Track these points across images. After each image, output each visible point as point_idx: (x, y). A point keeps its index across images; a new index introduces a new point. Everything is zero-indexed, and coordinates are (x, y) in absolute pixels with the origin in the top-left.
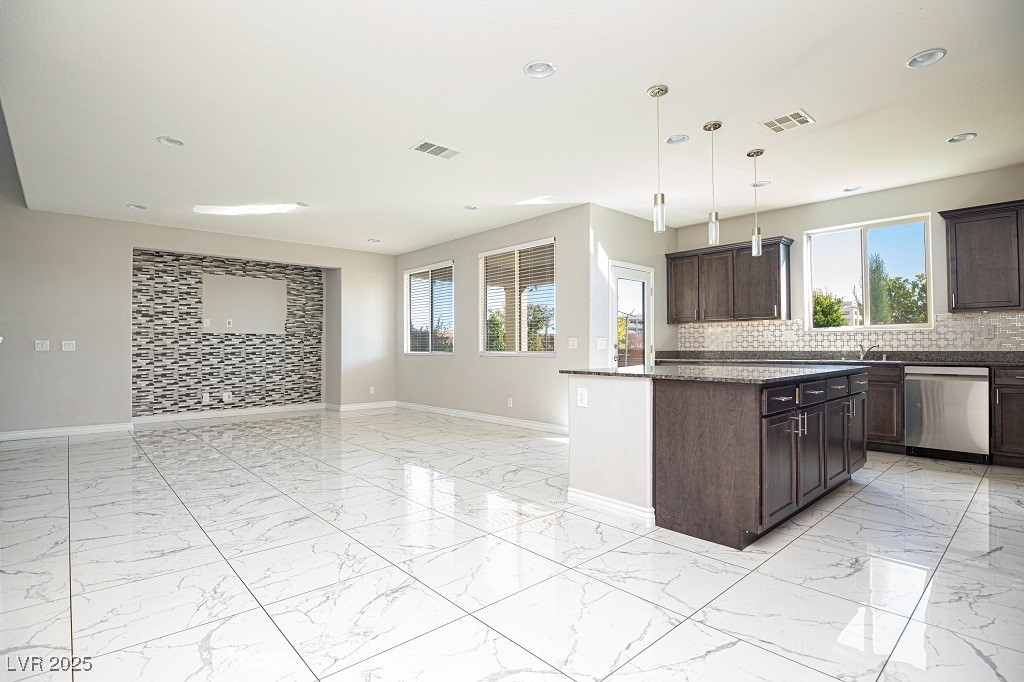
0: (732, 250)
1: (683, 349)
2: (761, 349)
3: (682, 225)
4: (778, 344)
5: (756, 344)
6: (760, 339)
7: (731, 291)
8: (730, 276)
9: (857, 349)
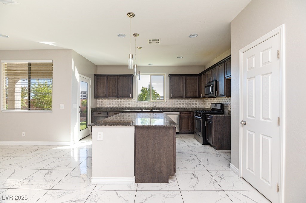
0: (117, 76)
1: (99, 107)
2: (124, 107)
3: (99, 65)
4: (129, 105)
5: (123, 105)
6: (124, 104)
7: (117, 89)
8: (117, 84)
9: (149, 107)
